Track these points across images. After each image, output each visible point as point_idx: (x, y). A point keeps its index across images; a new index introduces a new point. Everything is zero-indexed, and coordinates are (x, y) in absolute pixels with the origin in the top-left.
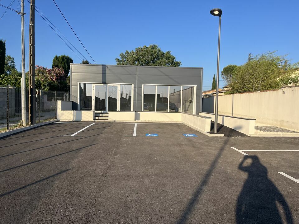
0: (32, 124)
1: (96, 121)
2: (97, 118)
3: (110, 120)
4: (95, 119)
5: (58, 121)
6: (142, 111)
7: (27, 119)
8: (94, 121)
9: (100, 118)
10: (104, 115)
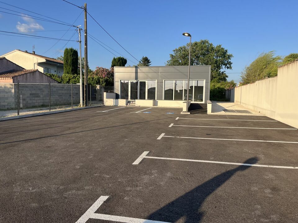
0: (86, 106)
1: (127, 106)
2: (129, 104)
3: (136, 105)
4: (127, 105)
5: (104, 105)
6: (163, 99)
7: (83, 103)
8: (126, 106)
9: (131, 104)
10: (133, 102)
